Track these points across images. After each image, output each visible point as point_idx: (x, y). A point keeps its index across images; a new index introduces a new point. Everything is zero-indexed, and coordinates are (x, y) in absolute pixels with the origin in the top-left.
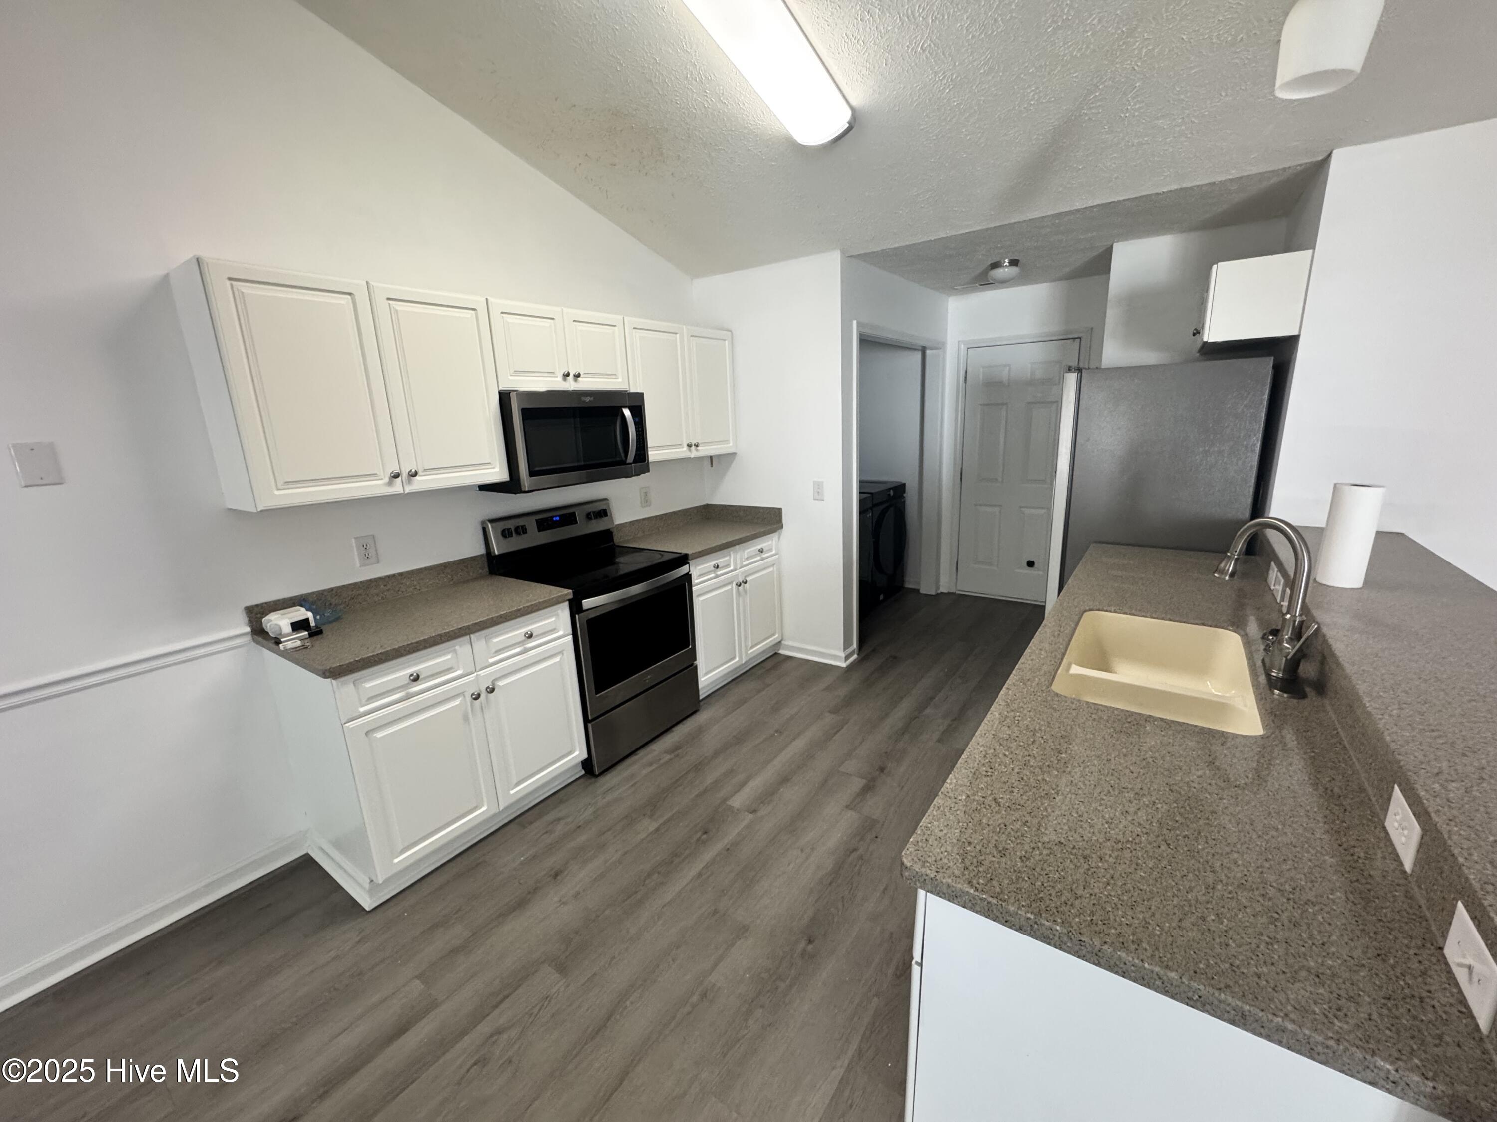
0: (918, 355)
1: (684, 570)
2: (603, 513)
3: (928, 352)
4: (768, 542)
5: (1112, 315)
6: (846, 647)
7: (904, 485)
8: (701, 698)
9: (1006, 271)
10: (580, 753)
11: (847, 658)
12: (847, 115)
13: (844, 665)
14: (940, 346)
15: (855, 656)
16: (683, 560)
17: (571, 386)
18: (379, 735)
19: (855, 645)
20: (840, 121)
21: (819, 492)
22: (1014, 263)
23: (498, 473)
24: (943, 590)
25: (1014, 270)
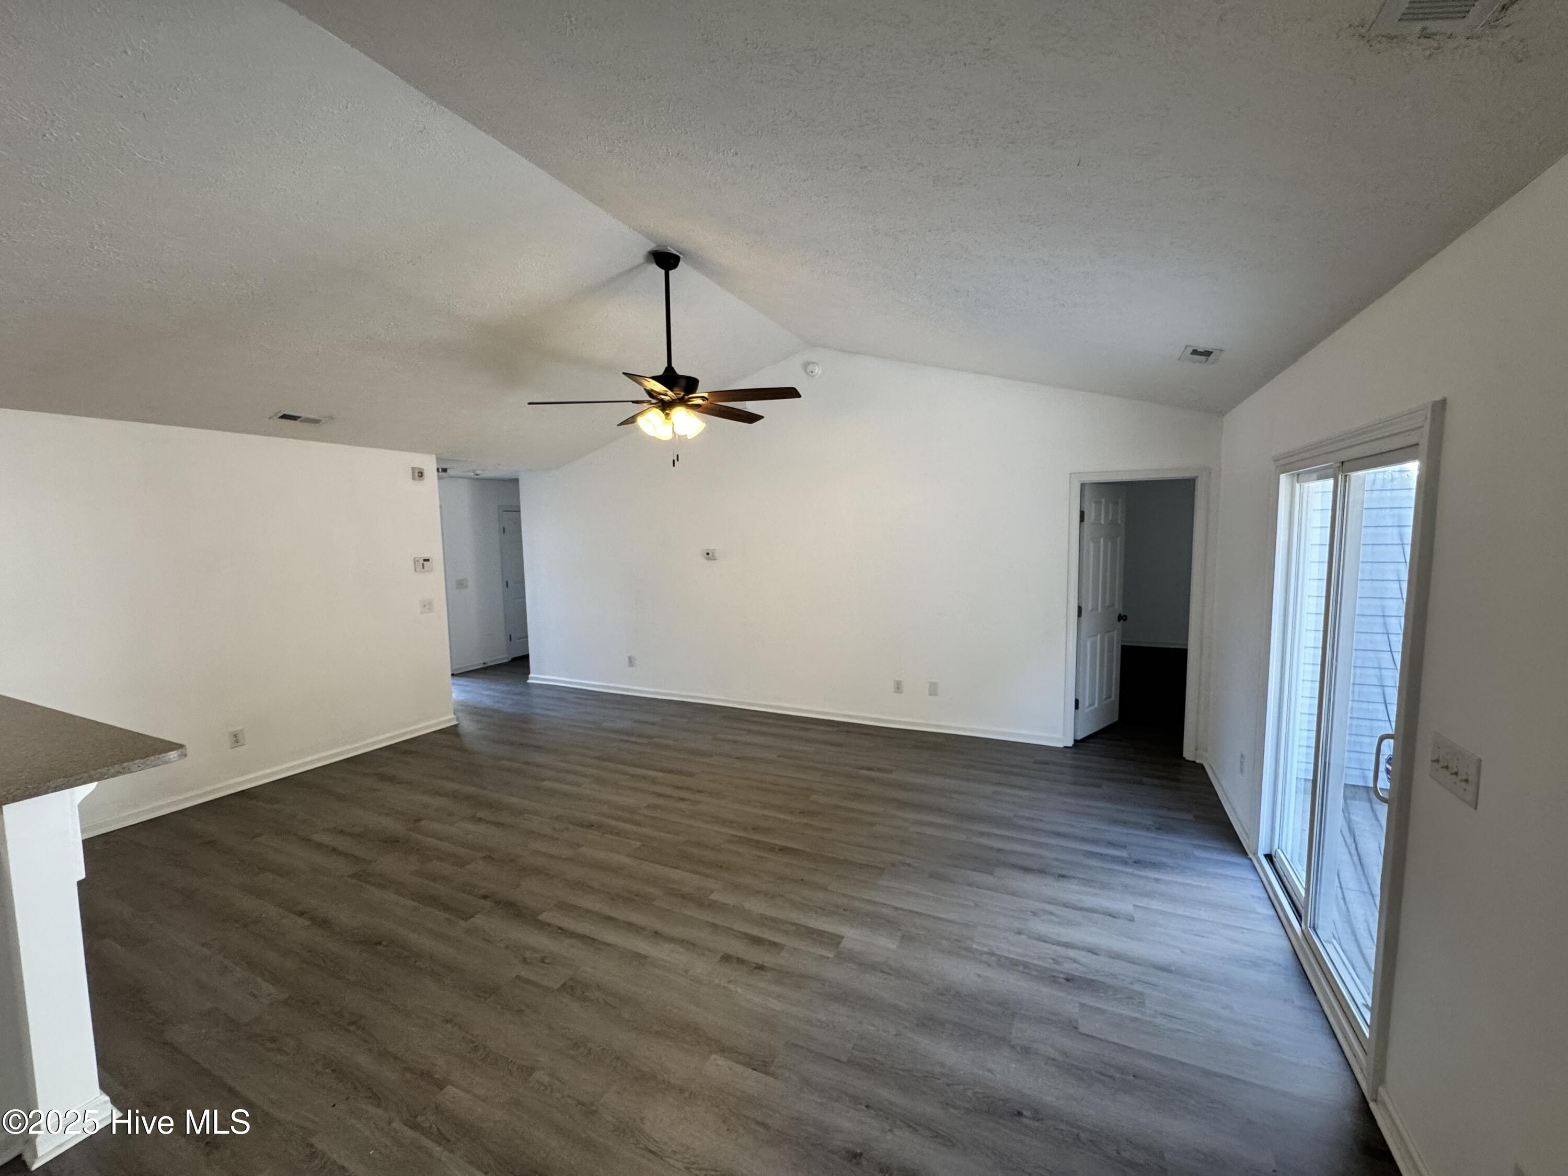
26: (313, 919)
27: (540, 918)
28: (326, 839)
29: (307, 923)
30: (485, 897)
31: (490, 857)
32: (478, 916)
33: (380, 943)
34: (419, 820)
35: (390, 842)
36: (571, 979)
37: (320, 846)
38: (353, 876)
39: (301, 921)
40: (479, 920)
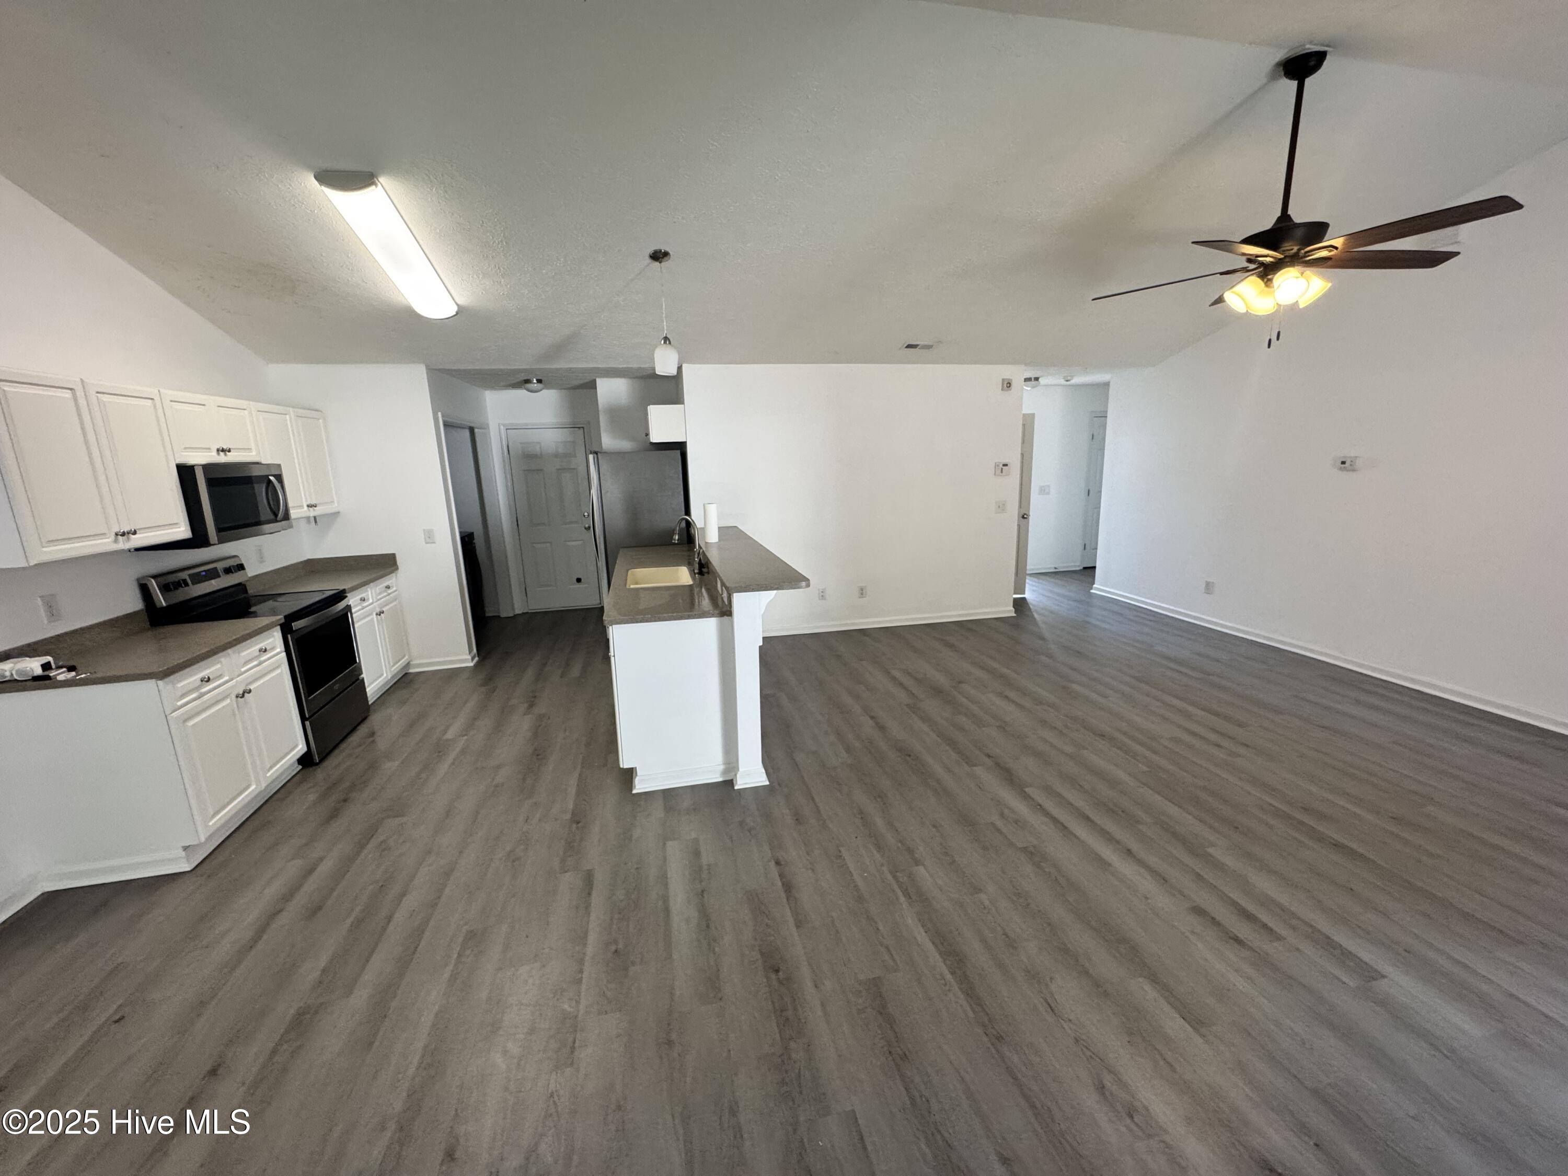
0: (467, 433)
1: (341, 605)
2: (241, 567)
3: (476, 430)
4: (390, 580)
5: (603, 419)
6: (470, 652)
7: (473, 533)
8: (370, 703)
9: (535, 385)
10: (301, 748)
11: (473, 659)
12: (455, 309)
13: (471, 664)
14: (485, 427)
15: (476, 659)
16: (340, 596)
17: (223, 459)
18: (190, 723)
19: (475, 650)
20: (451, 310)
21: (429, 537)
22: (539, 381)
23: (182, 531)
24: (518, 612)
25: (540, 386)
26: (877, 723)
27: (1026, 790)
28: (897, 674)
29: (874, 724)
30: (989, 756)
31: (1003, 727)
32: (980, 767)
33: (910, 756)
34: (960, 682)
35: (937, 691)
36: (1034, 847)
37: (894, 679)
38: (907, 705)
39: (871, 722)
40: (979, 770)
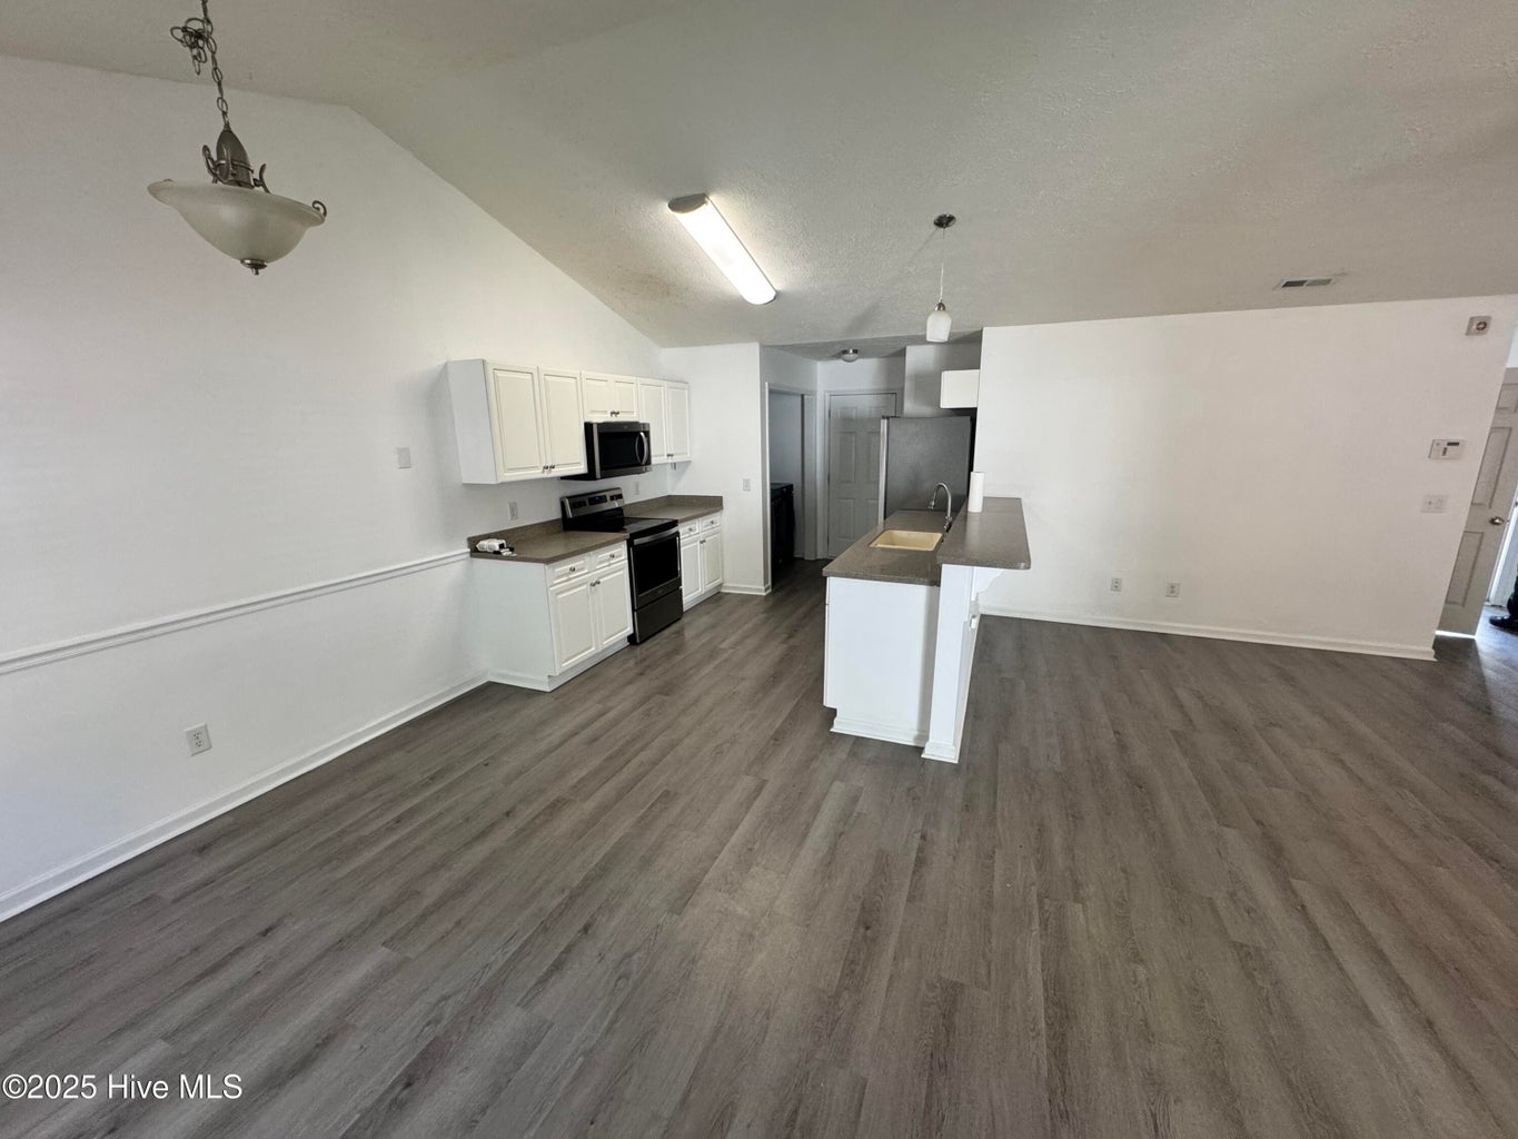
1: (674, 530)
2: (620, 496)
3: (806, 397)
4: (715, 517)
5: (908, 385)
6: (766, 583)
8: (685, 608)
9: (851, 355)
10: (629, 630)
11: (766, 590)
12: (774, 293)
13: (764, 594)
14: (813, 393)
15: (770, 590)
16: (674, 523)
17: (614, 419)
18: (560, 597)
19: (770, 583)
20: (770, 295)
21: (747, 485)
22: (855, 351)
23: (582, 468)
24: (819, 557)
25: (856, 355)
27: (1294, 881)
31: (1308, 796)
32: (1236, 831)
34: (1274, 724)
37: (1173, 696)
39: (1112, 737)
